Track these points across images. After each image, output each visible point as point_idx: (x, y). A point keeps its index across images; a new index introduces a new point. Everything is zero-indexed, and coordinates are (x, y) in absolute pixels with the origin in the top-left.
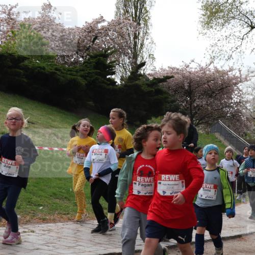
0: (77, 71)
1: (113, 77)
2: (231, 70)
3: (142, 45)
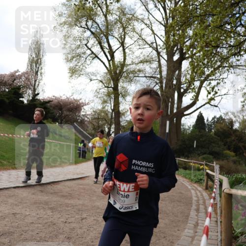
0: (4, 96)
1: (23, 99)
2: (81, 99)
3: (38, 85)
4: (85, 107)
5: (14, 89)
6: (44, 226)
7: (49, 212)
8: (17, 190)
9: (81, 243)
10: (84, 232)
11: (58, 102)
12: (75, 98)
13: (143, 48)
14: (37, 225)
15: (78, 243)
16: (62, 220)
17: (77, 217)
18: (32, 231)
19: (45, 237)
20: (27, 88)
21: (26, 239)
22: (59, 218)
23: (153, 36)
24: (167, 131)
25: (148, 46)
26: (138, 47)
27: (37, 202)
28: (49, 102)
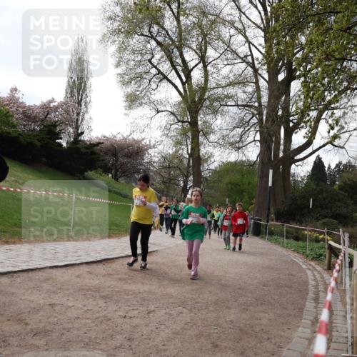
0: (34, 136)
1: (62, 141)
2: (143, 139)
3: (82, 119)
4: (149, 151)
5: (48, 126)
6: (94, 322)
7: (101, 303)
8: (54, 271)
9: (148, 346)
10: (152, 331)
11: (111, 144)
12: (136, 138)
13: (234, 64)
14: (84, 321)
15: (143, 346)
16: (120, 313)
17: (141, 309)
18: (78, 329)
19: (96, 338)
20: (66, 125)
21: (70, 341)
22: (116, 311)
23: (247, 45)
24: (270, 184)
25: (240, 61)
26: (225, 63)
27: (84, 287)
28: (99, 144)
